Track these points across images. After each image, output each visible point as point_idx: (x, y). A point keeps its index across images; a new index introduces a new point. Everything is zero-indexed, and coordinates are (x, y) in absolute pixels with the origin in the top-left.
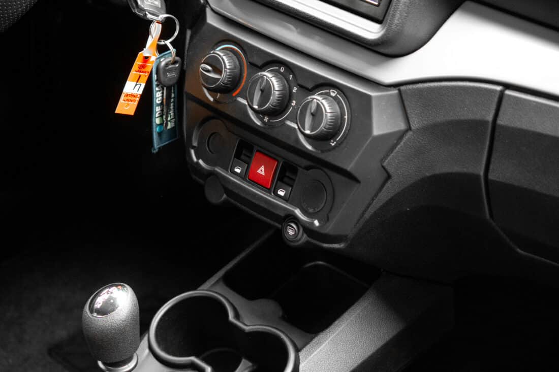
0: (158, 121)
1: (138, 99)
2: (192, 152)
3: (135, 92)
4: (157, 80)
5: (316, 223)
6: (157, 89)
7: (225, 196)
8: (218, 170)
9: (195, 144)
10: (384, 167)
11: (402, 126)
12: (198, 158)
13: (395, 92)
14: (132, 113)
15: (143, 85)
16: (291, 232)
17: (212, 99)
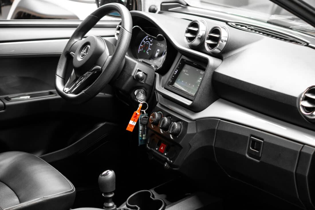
0: (140, 136)
1: (134, 127)
2: (147, 145)
3: (133, 124)
4: (140, 122)
5: (172, 161)
6: (140, 125)
7: (153, 157)
8: (152, 149)
9: (148, 142)
10: (189, 144)
11: (195, 132)
12: (148, 146)
13: (195, 122)
14: (132, 131)
15: (136, 123)
16: (166, 165)
17: (153, 127)
